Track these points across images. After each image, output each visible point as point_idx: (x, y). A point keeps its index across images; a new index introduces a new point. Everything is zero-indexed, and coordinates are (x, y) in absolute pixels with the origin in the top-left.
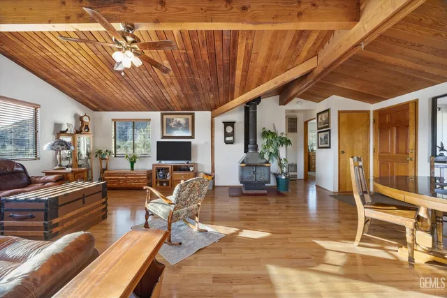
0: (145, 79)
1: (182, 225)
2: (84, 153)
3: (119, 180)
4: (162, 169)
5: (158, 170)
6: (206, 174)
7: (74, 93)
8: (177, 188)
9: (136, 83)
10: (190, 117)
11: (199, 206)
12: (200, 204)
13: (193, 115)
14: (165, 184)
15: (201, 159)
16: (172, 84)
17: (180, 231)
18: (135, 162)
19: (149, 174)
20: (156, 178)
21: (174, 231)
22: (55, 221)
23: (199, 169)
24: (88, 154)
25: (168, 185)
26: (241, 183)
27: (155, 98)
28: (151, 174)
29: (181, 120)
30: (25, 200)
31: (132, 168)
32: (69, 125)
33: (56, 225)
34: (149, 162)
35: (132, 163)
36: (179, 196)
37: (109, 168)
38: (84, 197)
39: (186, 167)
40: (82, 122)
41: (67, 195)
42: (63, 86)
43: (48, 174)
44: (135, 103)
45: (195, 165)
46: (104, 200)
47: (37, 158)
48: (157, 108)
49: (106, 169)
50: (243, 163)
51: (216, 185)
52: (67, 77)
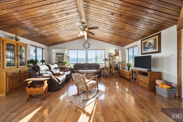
10: (157, 37)
29: (151, 41)
47: (104, 63)
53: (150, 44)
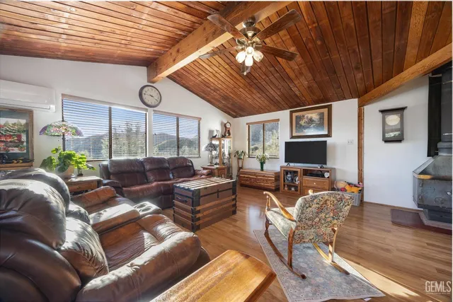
0: (271, 77)
1: (309, 248)
2: (227, 153)
3: (251, 178)
4: (291, 172)
5: (287, 172)
6: (349, 184)
7: (220, 105)
8: (300, 201)
9: (264, 83)
10: (325, 111)
11: (334, 231)
12: (336, 229)
13: (329, 108)
14: (293, 189)
15: (342, 164)
16: (301, 74)
17: (306, 255)
18: (264, 162)
19: (277, 176)
20: (284, 181)
21: (298, 253)
22: (198, 208)
23: (339, 176)
24: (229, 154)
25: (296, 190)
26: (419, 206)
27: (283, 96)
28: (279, 176)
29: (314, 115)
30: (183, 188)
31: (262, 169)
32: (217, 131)
33: (199, 212)
34: (277, 164)
35: (262, 164)
36: (302, 213)
37: (244, 167)
38: (218, 192)
39: (320, 173)
40: (226, 127)
41: (206, 188)
42: (212, 100)
43: (204, 169)
44: (264, 105)
45: (331, 170)
46: (233, 197)
47: (199, 157)
48: (286, 106)
49: (241, 168)
50: (424, 172)
51: (366, 199)
52: (215, 93)
53: (311, 121)
